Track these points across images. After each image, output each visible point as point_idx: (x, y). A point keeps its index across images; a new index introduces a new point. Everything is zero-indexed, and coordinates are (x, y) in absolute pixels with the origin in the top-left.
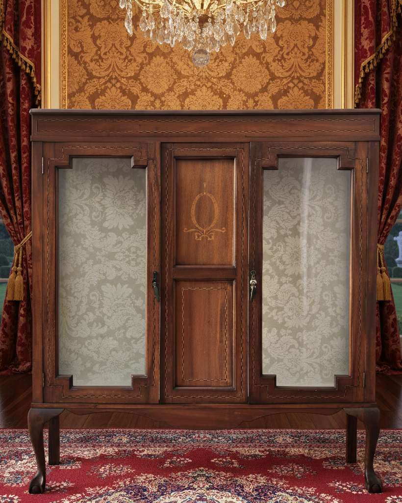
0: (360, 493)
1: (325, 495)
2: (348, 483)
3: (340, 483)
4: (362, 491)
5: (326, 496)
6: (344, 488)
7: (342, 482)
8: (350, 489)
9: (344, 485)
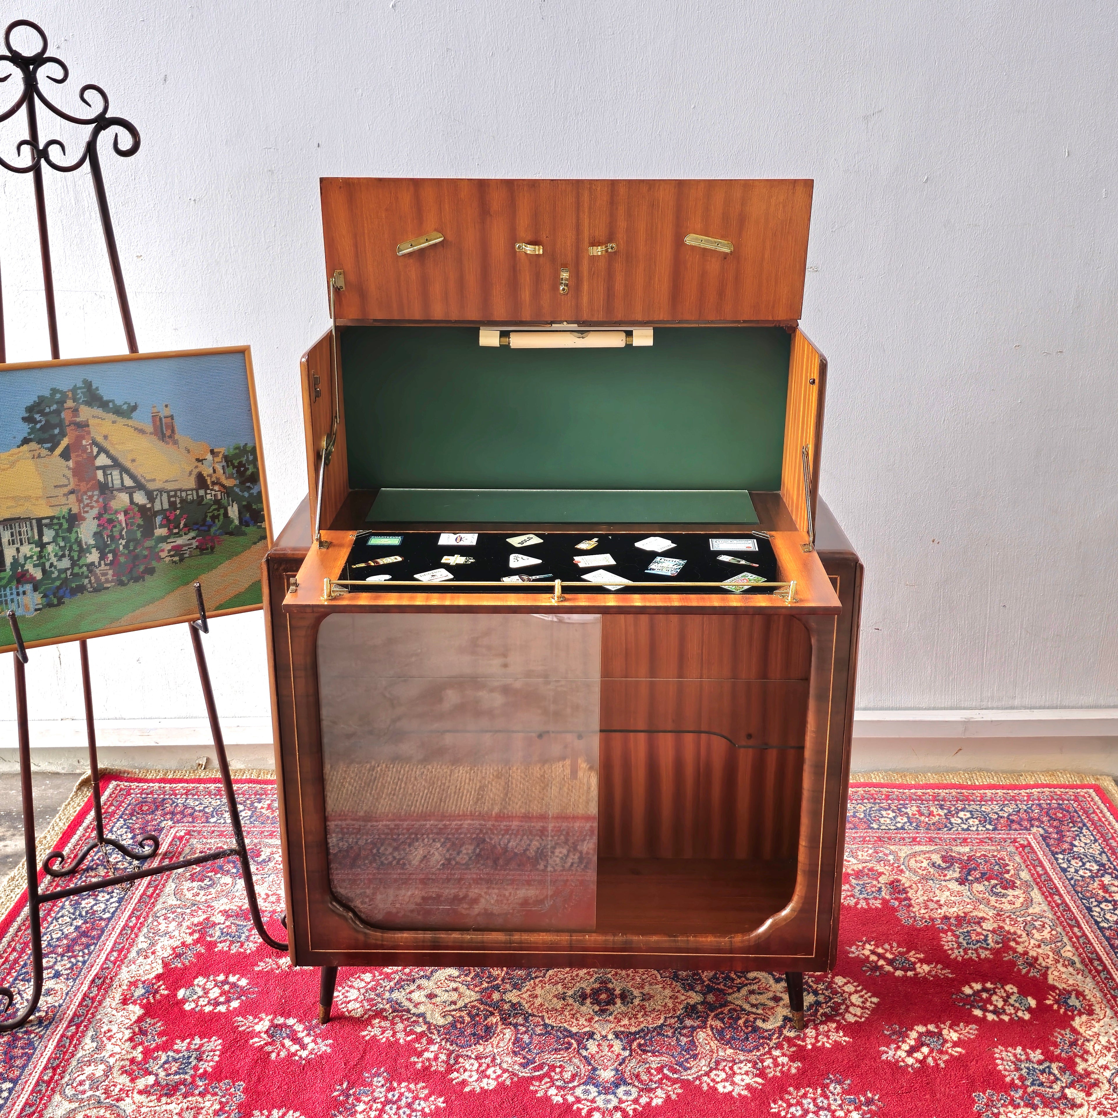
0: (910, 974)
1: (845, 980)
2: (887, 946)
3: (872, 948)
4: (914, 969)
5: (846, 984)
6: (881, 962)
7: (877, 946)
8: (890, 962)
9: (880, 950)
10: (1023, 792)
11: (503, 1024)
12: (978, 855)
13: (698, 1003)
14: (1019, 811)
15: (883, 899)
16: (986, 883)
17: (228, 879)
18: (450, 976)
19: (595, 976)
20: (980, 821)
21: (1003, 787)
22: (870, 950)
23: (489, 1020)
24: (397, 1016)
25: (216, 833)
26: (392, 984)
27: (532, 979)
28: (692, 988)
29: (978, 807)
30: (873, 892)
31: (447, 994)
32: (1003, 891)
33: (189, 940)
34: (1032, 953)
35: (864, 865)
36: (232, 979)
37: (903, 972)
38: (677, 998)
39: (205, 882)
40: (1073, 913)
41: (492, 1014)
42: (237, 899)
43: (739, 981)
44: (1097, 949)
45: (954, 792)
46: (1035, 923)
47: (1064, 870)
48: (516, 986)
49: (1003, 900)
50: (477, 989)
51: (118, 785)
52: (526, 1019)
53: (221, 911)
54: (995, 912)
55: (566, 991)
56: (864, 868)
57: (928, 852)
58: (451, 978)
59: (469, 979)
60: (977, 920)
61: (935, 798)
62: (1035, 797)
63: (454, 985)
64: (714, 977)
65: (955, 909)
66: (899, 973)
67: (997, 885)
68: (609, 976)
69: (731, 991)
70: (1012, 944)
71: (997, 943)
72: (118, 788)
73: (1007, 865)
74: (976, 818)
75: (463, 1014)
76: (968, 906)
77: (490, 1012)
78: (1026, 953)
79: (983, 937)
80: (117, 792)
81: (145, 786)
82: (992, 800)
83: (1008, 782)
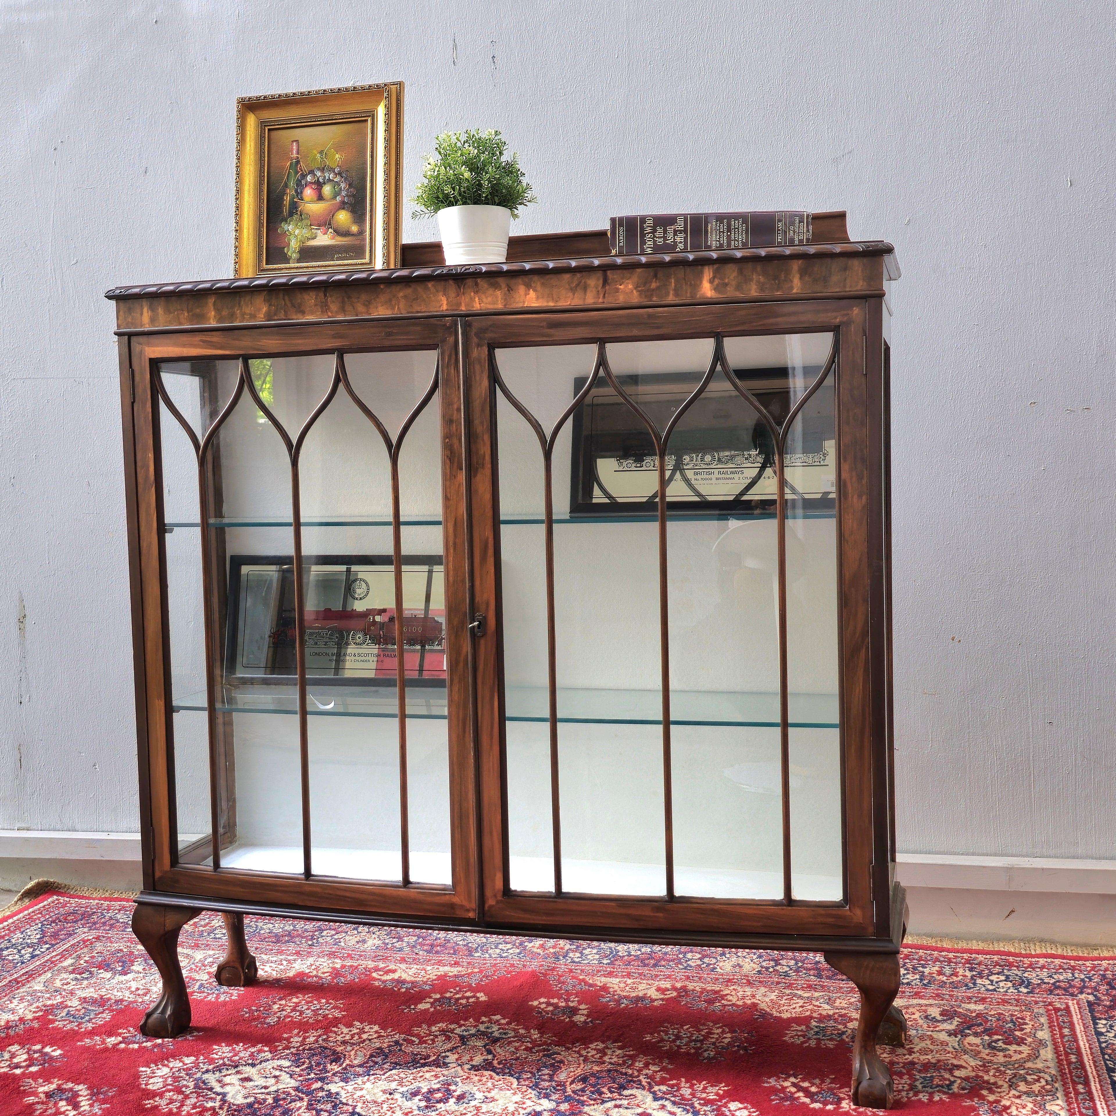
10: (1088, 963)
11: (306, 1109)
12: (992, 1013)
13: (545, 1110)
14: (1073, 980)
15: (843, 1040)
16: (986, 1038)
17: (108, 975)
18: (279, 1066)
19: (442, 1078)
20: (1014, 984)
21: (1063, 957)
22: (792, 1083)
23: (293, 1104)
24: (195, 1092)
25: (125, 939)
26: (211, 1067)
27: (369, 1075)
28: (547, 1096)
29: (1019, 973)
30: (832, 1034)
31: (264, 1079)
32: (1004, 1046)
33: (30, 1016)
34: (1006, 1102)
35: (837, 1011)
36: (48, 1049)
37: (821, 1106)
38: (524, 1103)
39: (83, 975)
40: (1086, 1071)
41: (301, 1099)
42: (104, 990)
43: (609, 1095)
44: (1099, 1106)
45: (996, 958)
46: (1027, 1076)
47: (1099, 1034)
48: (346, 1080)
49: (998, 1053)
50: (299, 1078)
51: (57, 900)
52: (335, 1107)
53: (80, 998)
54: (980, 1063)
55: (398, 1087)
56: (834, 1014)
57: (926, 1005)
58: (280, 1068)
59: (298, 1070)
60: (950, 1067)
61: (968, 961)
62: (1102, 968)
63: (277, 1073)
64: (583, 1090)
65: (929, 1057)
66: (817, 1105)
67: (999, 1040)
68: (458, 1079)
69: (592, 1102)
70: (984, 1092)
71: (963, 1089)
72: (57, 902)
73: (1026, 1024)
74: (1011, 982)
75: (268, 1097)
76: (948, 1055)
77: (299, 1097)
78: (997, 1102)
79: (947, 1082)
80: (52, 904)
81: (84, 901)
82: (1042, 967)
83: (1075, 954)
